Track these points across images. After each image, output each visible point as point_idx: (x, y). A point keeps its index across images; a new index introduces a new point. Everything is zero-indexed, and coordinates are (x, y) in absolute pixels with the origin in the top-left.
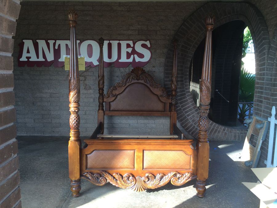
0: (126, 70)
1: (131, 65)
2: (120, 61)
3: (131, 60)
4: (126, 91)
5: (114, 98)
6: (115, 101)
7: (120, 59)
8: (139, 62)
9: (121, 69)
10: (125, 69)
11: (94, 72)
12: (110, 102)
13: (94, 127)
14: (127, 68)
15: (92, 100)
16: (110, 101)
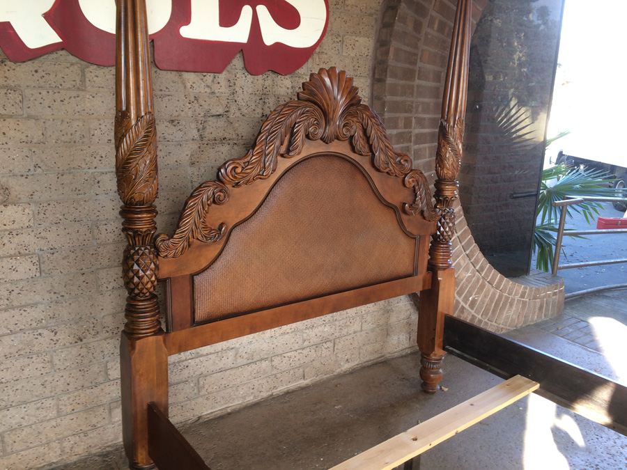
0: (216, 88)
1: (237, 62)
2: (186, 32)
3: (239, 33)
4: (272, 201)
5: (212, 252)
6: (218, 264)
7: (187, 21)
8: (279, 46)
9: (190, 77)
10: (209, 77)
11: (27, 92)
12: (192, 276)
13: (53, 414)
14: (222, 77)
15: (25, 268)
16: (195, 269)
